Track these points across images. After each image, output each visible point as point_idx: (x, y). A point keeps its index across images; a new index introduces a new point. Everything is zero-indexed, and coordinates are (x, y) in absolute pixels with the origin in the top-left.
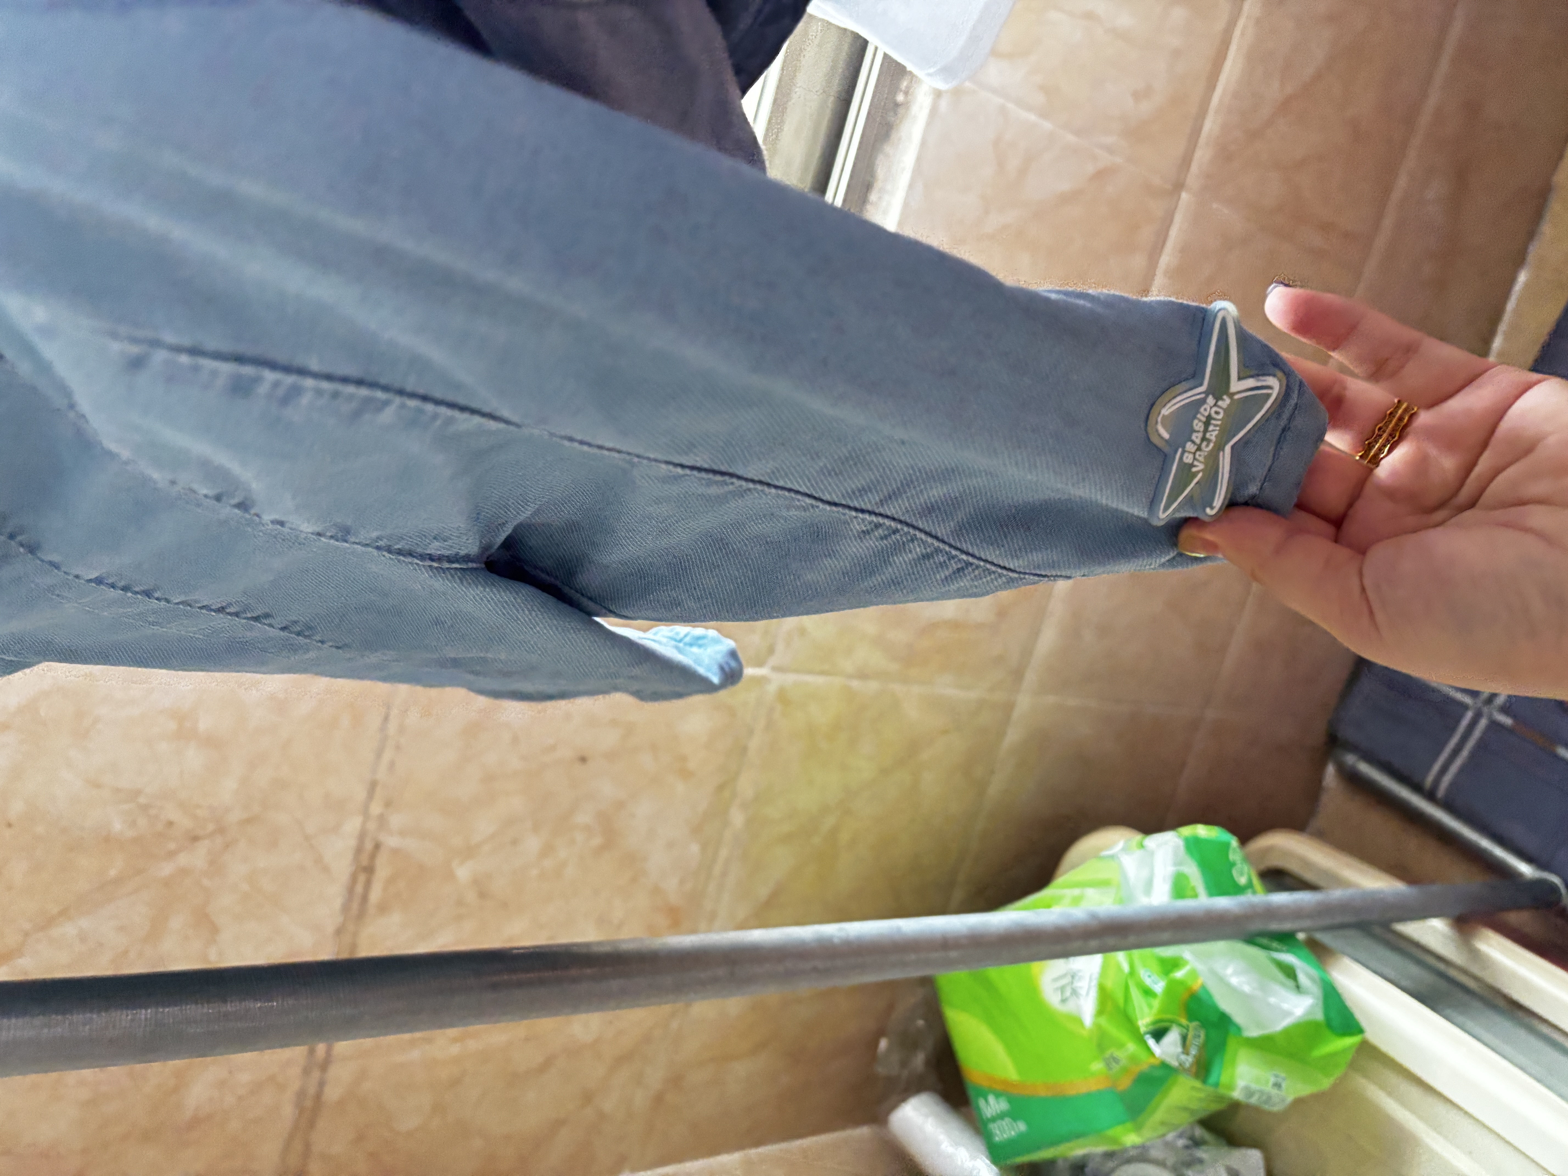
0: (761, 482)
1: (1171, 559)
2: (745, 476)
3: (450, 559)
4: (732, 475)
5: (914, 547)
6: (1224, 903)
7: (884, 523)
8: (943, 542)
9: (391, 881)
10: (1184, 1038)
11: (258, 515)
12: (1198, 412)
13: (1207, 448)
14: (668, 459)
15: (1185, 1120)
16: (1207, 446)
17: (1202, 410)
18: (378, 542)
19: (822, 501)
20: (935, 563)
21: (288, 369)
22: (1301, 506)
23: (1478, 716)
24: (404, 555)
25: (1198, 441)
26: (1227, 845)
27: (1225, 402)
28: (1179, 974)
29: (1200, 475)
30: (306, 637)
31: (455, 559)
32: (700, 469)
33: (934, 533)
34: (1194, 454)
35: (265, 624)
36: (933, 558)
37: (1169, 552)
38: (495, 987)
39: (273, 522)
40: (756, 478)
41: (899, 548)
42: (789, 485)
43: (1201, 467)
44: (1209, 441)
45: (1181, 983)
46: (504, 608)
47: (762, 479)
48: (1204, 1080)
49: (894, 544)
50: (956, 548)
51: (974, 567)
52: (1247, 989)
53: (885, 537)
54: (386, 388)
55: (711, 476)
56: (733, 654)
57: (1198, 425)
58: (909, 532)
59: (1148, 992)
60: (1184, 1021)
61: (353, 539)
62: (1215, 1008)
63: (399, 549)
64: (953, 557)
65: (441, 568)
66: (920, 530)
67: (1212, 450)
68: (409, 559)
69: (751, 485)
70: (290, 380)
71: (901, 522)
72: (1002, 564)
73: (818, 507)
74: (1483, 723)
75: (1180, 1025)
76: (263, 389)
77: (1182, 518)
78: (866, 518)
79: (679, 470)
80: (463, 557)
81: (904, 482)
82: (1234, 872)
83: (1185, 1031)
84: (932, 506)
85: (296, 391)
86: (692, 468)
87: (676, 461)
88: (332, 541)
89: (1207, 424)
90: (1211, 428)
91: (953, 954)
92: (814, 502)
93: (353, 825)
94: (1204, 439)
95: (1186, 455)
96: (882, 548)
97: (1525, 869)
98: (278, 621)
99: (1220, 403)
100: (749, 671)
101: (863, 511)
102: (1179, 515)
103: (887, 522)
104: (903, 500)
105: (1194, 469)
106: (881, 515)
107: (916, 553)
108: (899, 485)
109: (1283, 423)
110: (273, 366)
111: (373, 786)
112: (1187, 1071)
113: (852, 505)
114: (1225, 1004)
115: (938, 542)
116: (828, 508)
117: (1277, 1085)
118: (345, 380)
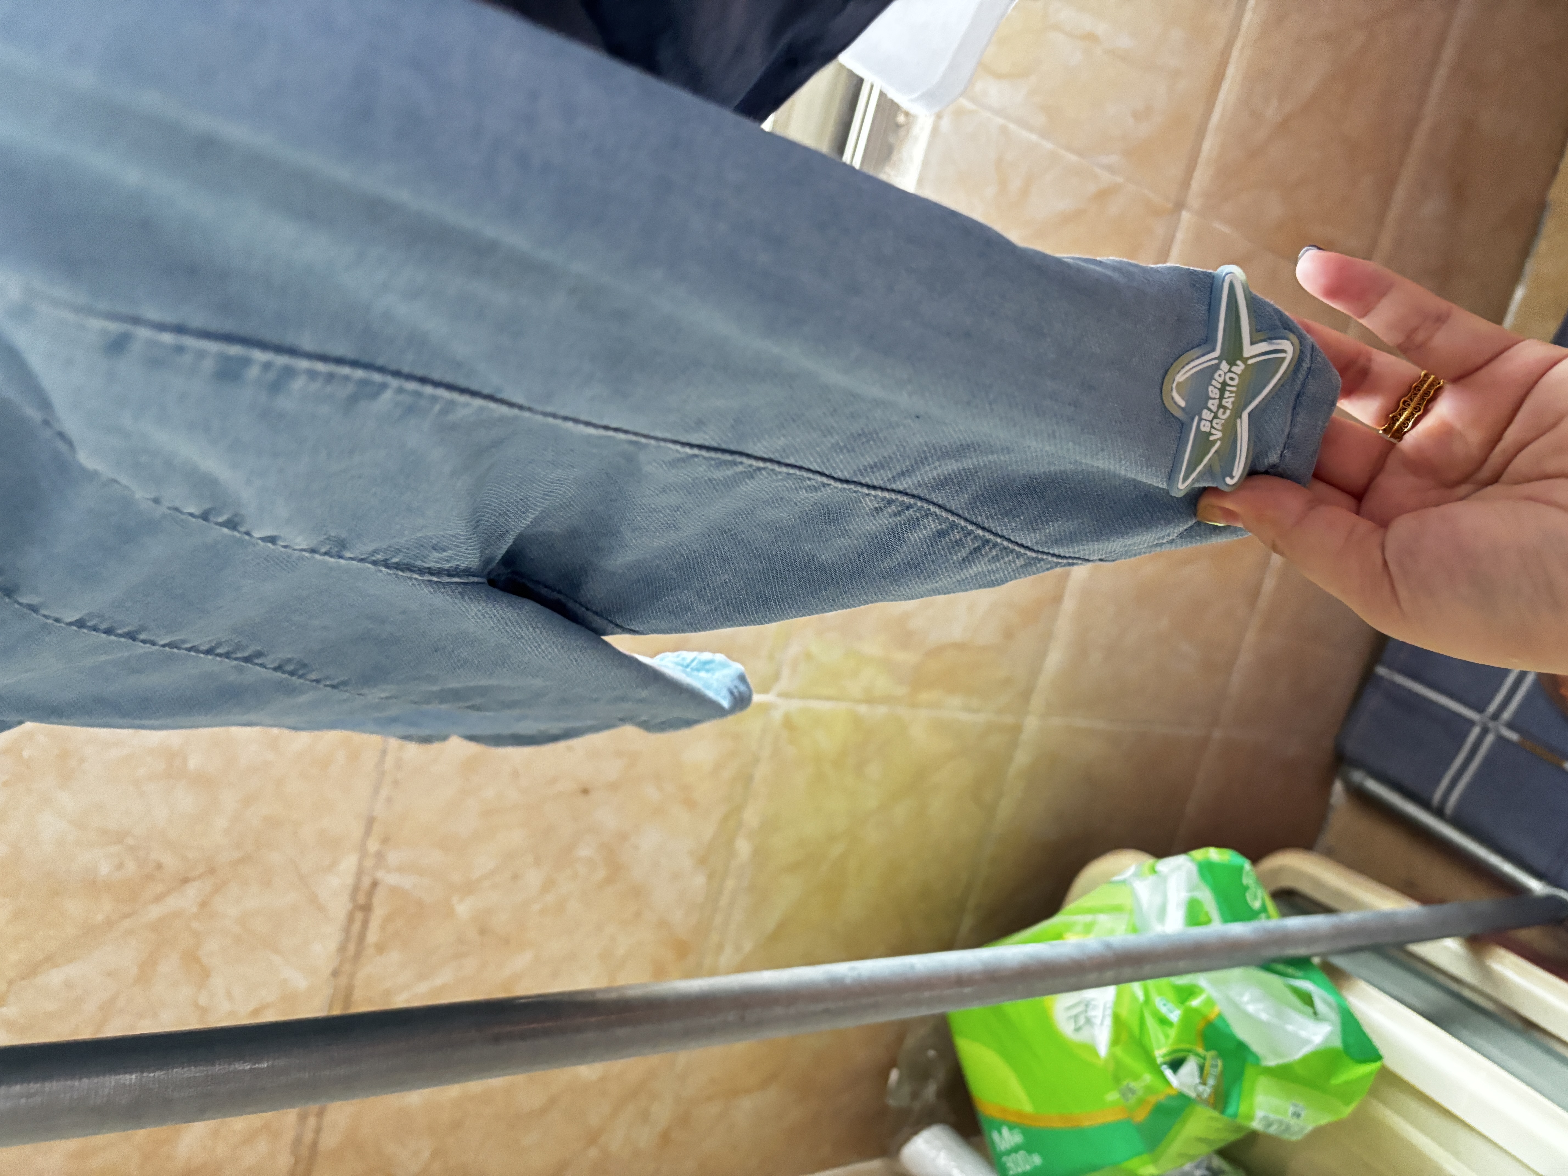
0: (771, 460)
1: (1189, 527)
2: (755, 454)
3: (450, 573)
4: (741, 454)
5: (929, 522)
6: (1238, 929)
7: (897, 499)
8: (958, 515)
9: (388, 919)
10: (1202, 1068)
11: (248, 533)
12: (1212, 378)
13: (1224, 416)
14: (676, 438)
15: (1203, 1150)
16: (1224, 413)
17: (1216, 376)
18: (373, 556)
19: (833, 478)
20: (950, 540)
21: (279, 349)
22: (1318, 476)
23: (1485, 731)
24: (402, 570)
25: (1214, 409)
26: (1240, 869)
27: (1239, 368)
28: (1195, 1003)
29: (1218, 444)
30: (301, 677)
31: (454, 573)
32: (708, 448)
33: (948, 506)
34: (1211, 422)
35: (257, 664)
36: (949, 535)
37: (1187, 520)
38: (497, 1039)
39: (263, 539)
40: (765, 456)
41: (914, 523)
42: (799, 463)
43: (1219, 435)
44: (1225, 408)
45: (1196, 1011)
46: (507, 624)
47: (772, 456)
48: (1222, 1111)
49: (909, 520)
50: (972, 523)
51: (991, 545)
52: (1264, 1016)
53: (899, 513)
54: (381, 370)
55: (719, 455)
56: (742, 678)
57: (1214, 392)
58: (923, 507)
59: (1164, 1022)
60: (1201, 1051)
61: (348, 554)
62: (1232, 1038)
63: (397, 563)
64: (970, 533)
65: (440, 582)
66: (934, 504)
67: (1229, 417)
68: (408, 574)
69: (761, 464)
70: (282, 360)
71: (913, 496)
72: (1019, 542)
73: (829, 485)
74: (1490, 739)
75: (1197, 1055)
76: (253, 372)
77: (1199, 488)
78: (878, 495)
79: (688, 450)
80: (463, 571)
81: (918, 459)
82: (1249, 897)
83: (1202, 1060)
84: (946, 479)
85: (289, 373)
86: (700, 447)
87: (684, 440)
88: (327, 558)
89: (1222, 391)
90: (1227, 394)
91: (967, 990)
92: (825, 480)
93: (349, 863)
94: (1220, 406)
95: (1203, 422)
96: (896, 525)
97: (1536, 886)
98: (271, 660)
99: (1234, 369)
100: (757, 698)
101: (874, 488)
102: (1197, 485)
103: (900, 498)
104: (916, 476)
105: (1212, 438)
106: (893, 491)
107: (931, 529)
108: (913, 462)
109: (1297, 387)
110: (263, 345)
111: (370, 822)
112: (1206, 1102)
113: (863, 482)
114: (1242, 1032)
115: (952, 517)
116: (839, 485)
117: (1297, 1115)
118: (340, 361)
